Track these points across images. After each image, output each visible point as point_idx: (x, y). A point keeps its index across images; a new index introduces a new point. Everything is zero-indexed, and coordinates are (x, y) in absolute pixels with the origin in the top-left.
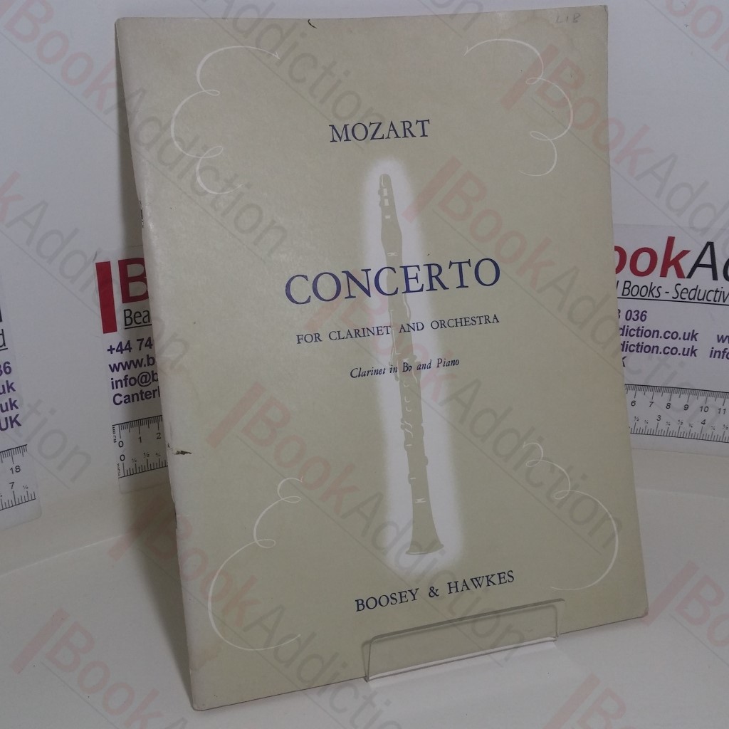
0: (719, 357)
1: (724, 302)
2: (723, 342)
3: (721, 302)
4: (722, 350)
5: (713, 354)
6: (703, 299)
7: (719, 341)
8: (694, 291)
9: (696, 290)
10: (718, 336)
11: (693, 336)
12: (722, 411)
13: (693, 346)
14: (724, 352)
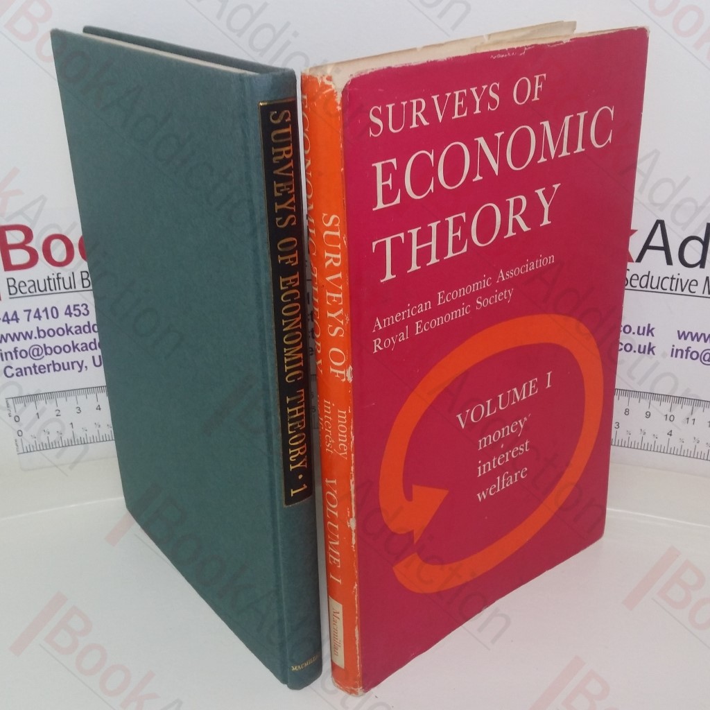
0: (682, 357)
1: (682, 290)
2: (685, 338)
3: (679, 291)
4: (684, 349)
5: (675, 353)
6: (657, 287)
7: (680, 338)
8: (646, 278)
9: (648, 276)
10: (679, 332)
11: (650, 331)
12: (691, 421)
13: (650, 344)
14: (687, 351)
